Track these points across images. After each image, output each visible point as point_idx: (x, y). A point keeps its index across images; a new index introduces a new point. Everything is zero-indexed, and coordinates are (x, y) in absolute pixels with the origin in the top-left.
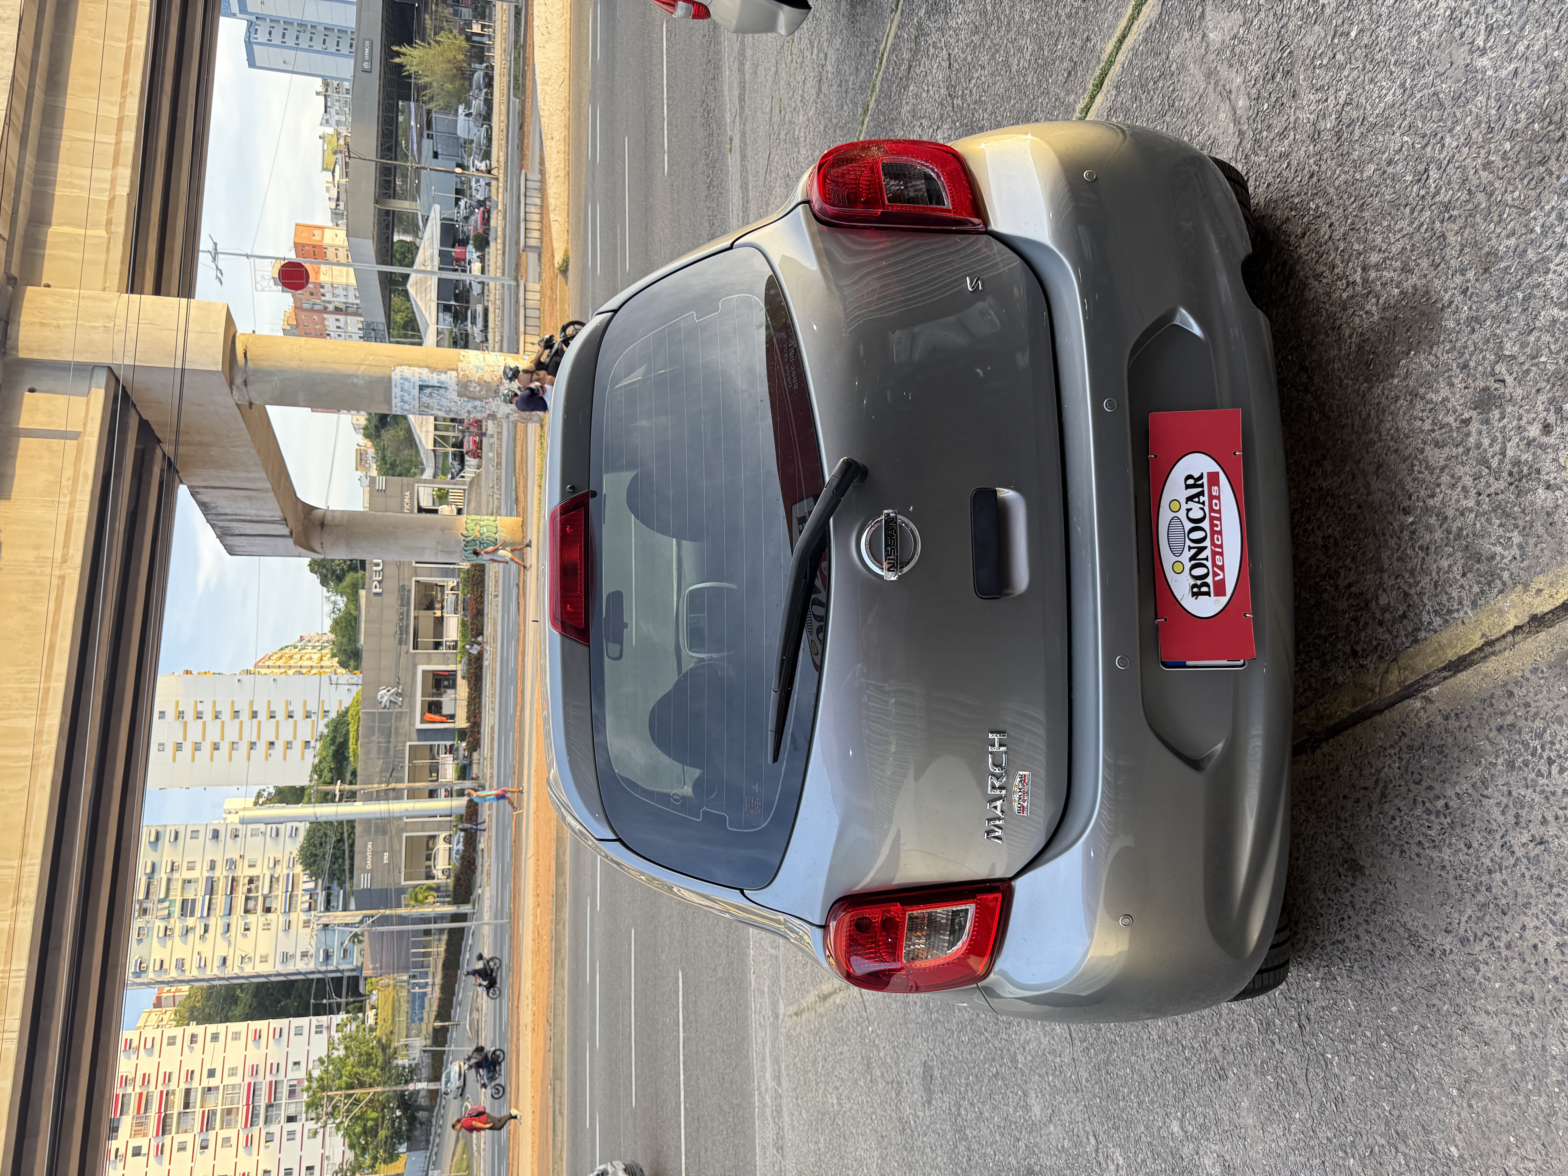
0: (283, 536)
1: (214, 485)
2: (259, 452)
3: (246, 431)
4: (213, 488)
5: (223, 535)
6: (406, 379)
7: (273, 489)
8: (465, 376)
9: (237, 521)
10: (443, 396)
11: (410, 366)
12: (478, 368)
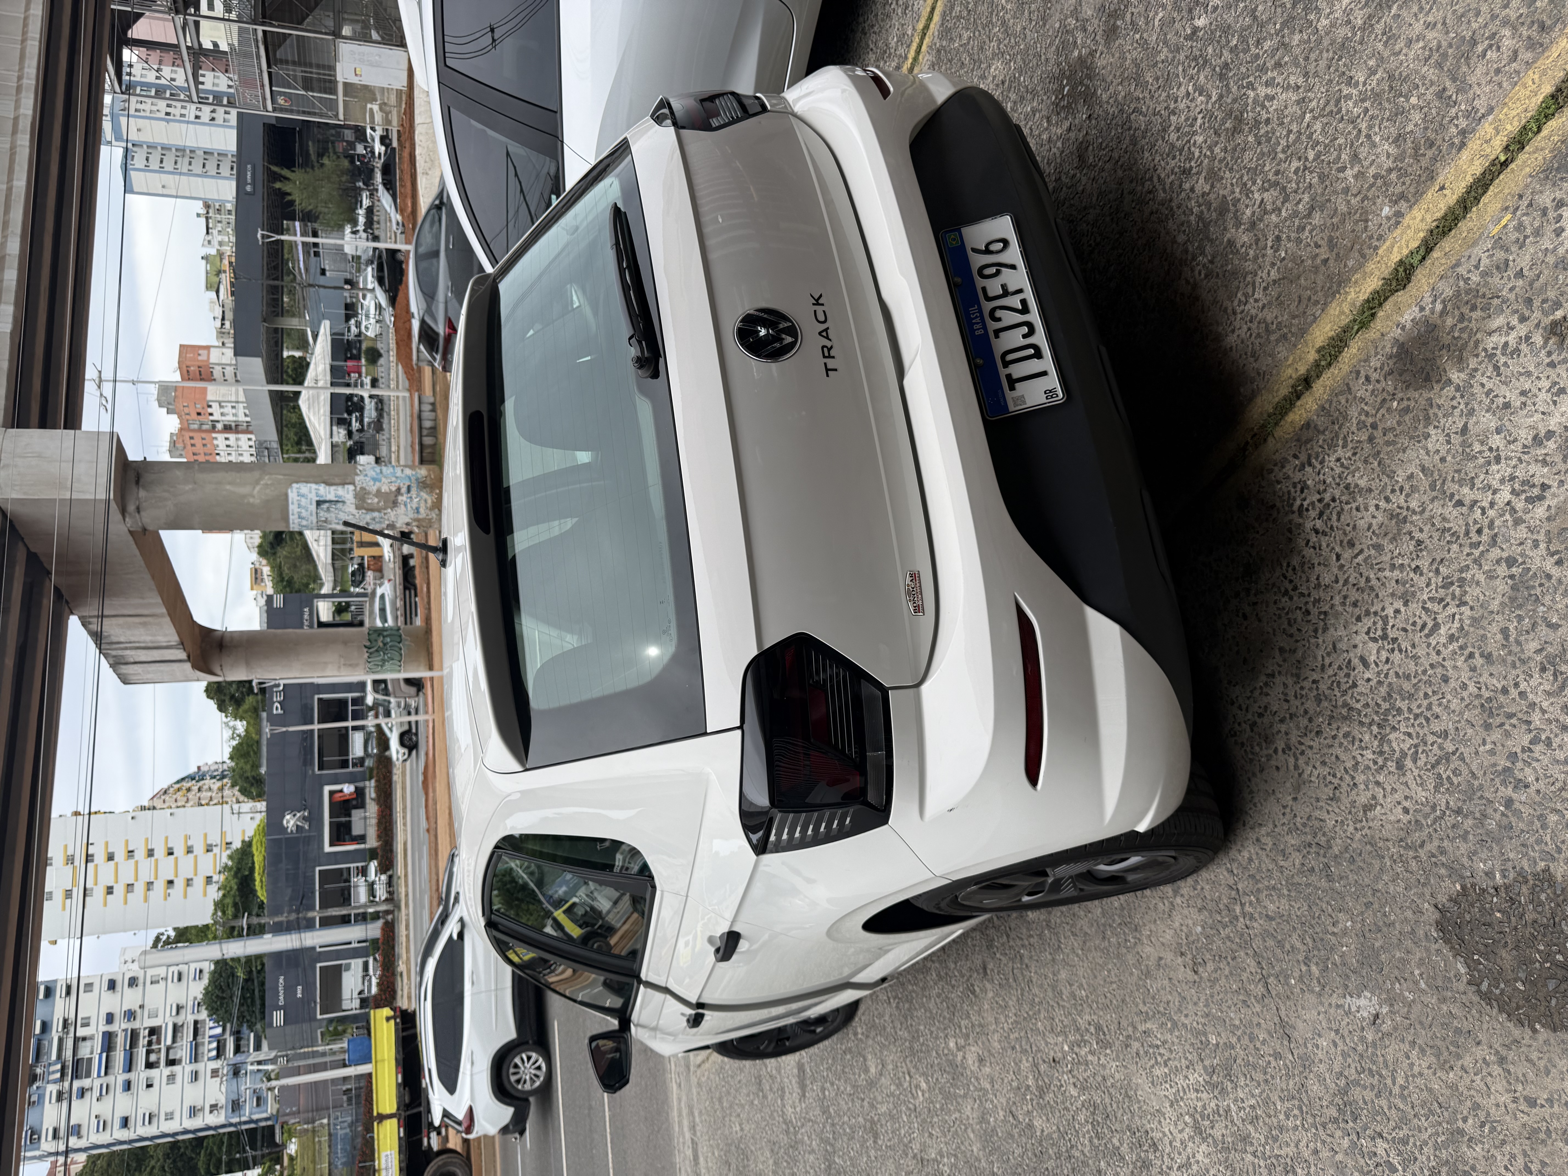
0: (180, 661)
1: (107, 613)
2: (153, 577)
3: (139, 558)
4: (106, 616)
5: (116, 664)
6: (303, 496)
7: (169, 615)
8: (362, 489)
9: (131, 648)
10: (341, 510)
11: (307, 482)
12: (375, 480)
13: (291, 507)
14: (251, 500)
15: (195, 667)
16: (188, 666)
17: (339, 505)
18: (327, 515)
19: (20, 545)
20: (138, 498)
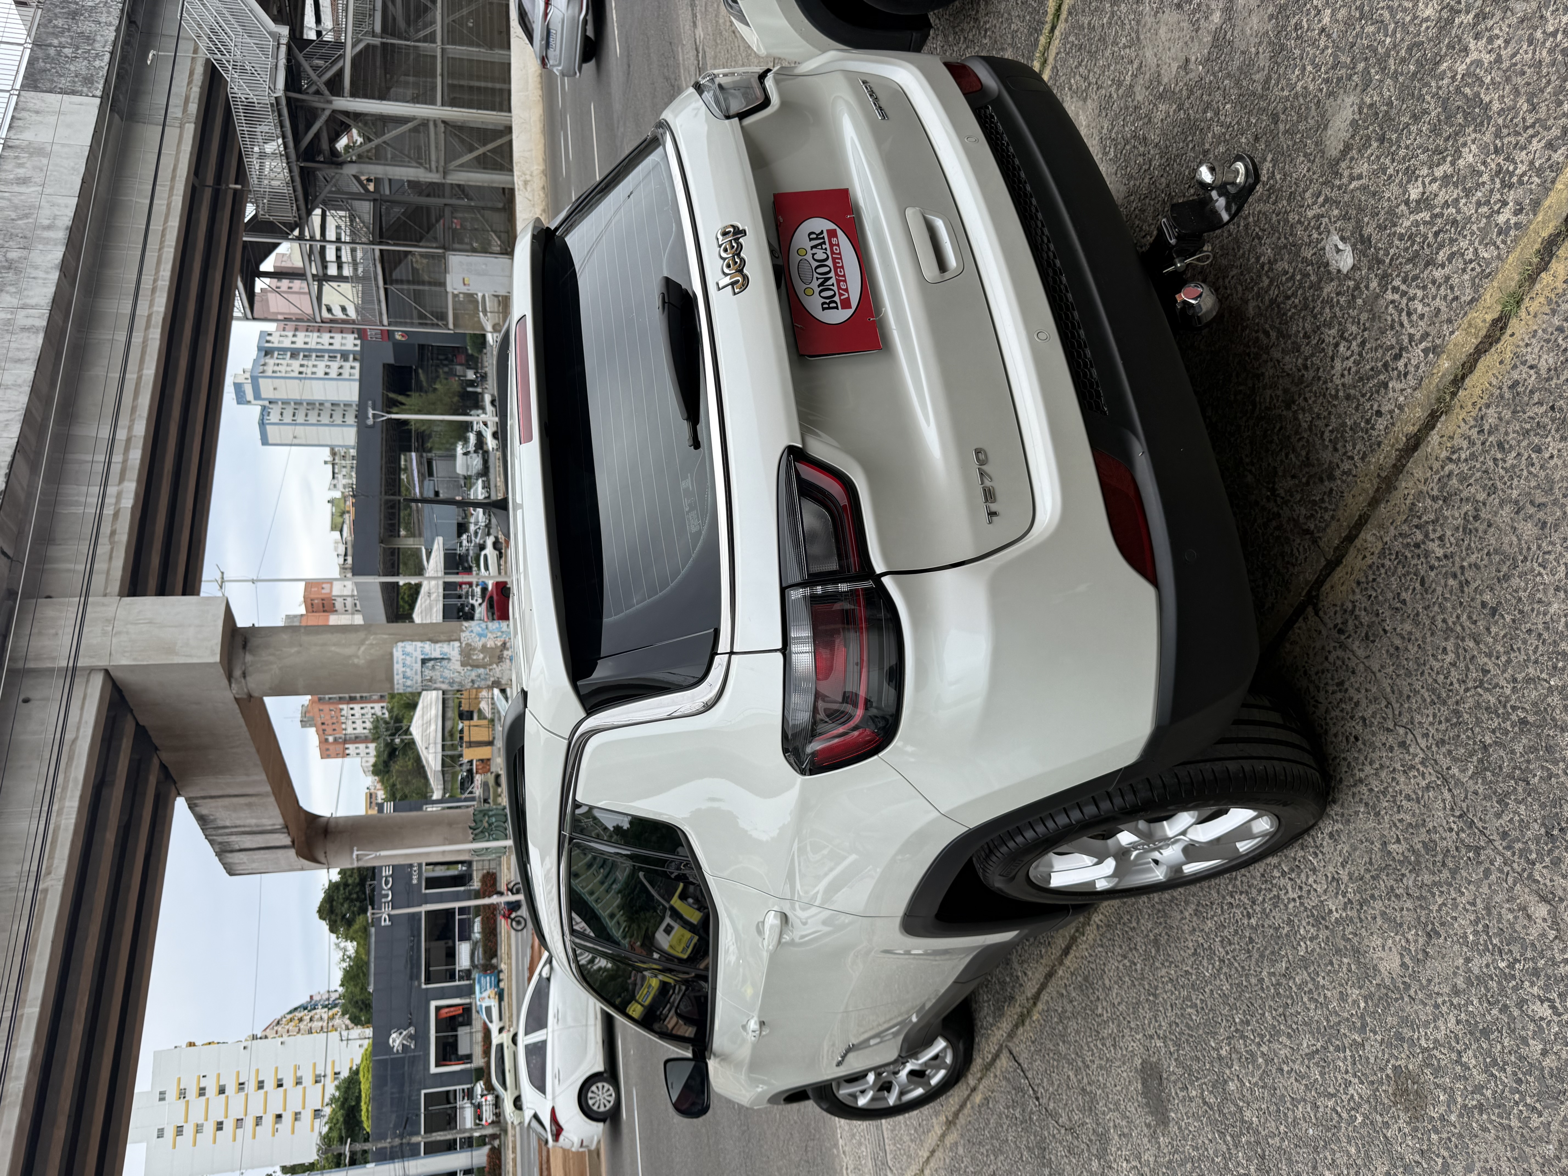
0: (285, 847)
1: (213, 793)
2: (258, 751)
3: (245, 728)
4: (212, 797)
5: (222, 851)
6: (408, 654)
7: (274, 793)
8: (468, 645)
9: (237, 834)
10: (446, 668)
11: (412, 641)
12: (480, 635)
13: (396, 666)
14: (356, 661)
15: (300, 854)
16: (292, 853)
17: (445, 663)
18: (432, 673)
19: (129, 717)
20: (244, 663)
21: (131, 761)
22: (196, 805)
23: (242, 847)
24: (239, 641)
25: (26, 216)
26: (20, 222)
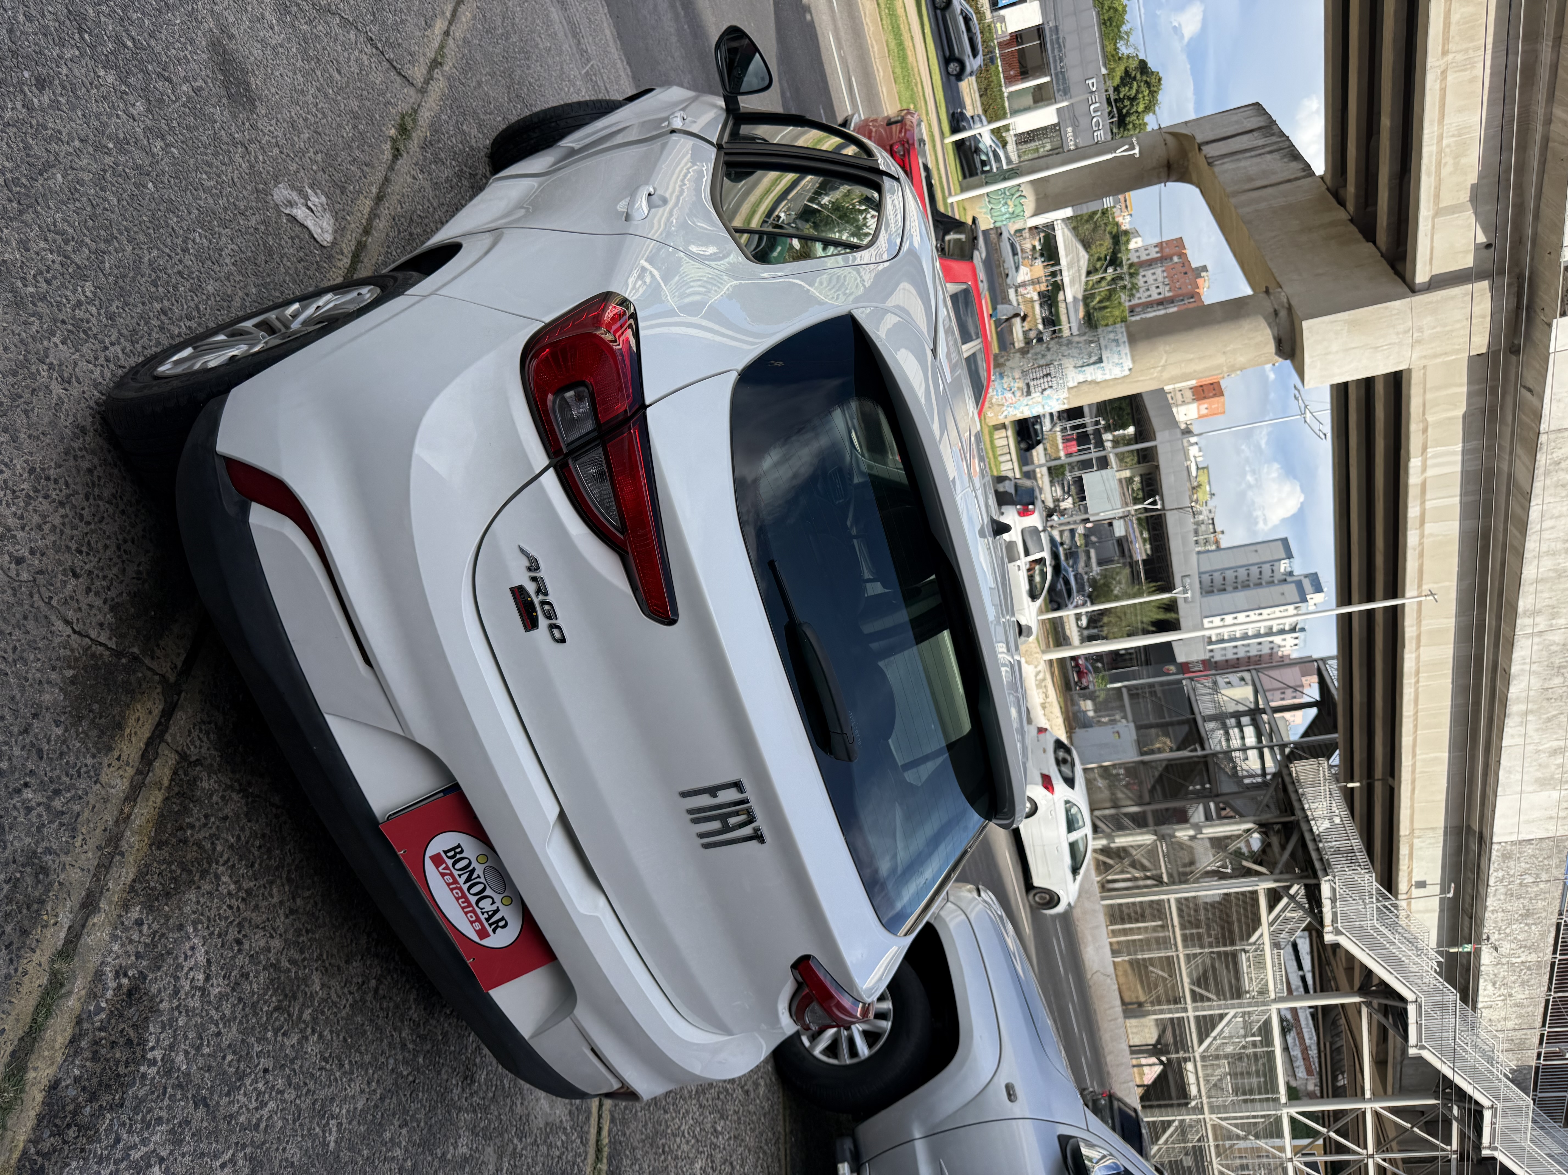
0: (1208, 143)
1: (1287, 185)
4: (1289, 181)
5: (1269, 127)
9: (1257, 148)
11: (1115, 379)
14: (1168, 348)
15: (1191, 139)
16: (1200, 138)
19: (1383, 248)
21: (1376, 204)
22: (1304, 170)
23: (1250, 135)
24: (1286, 347)
25: (1549, 720)
26: (1555, 713)
